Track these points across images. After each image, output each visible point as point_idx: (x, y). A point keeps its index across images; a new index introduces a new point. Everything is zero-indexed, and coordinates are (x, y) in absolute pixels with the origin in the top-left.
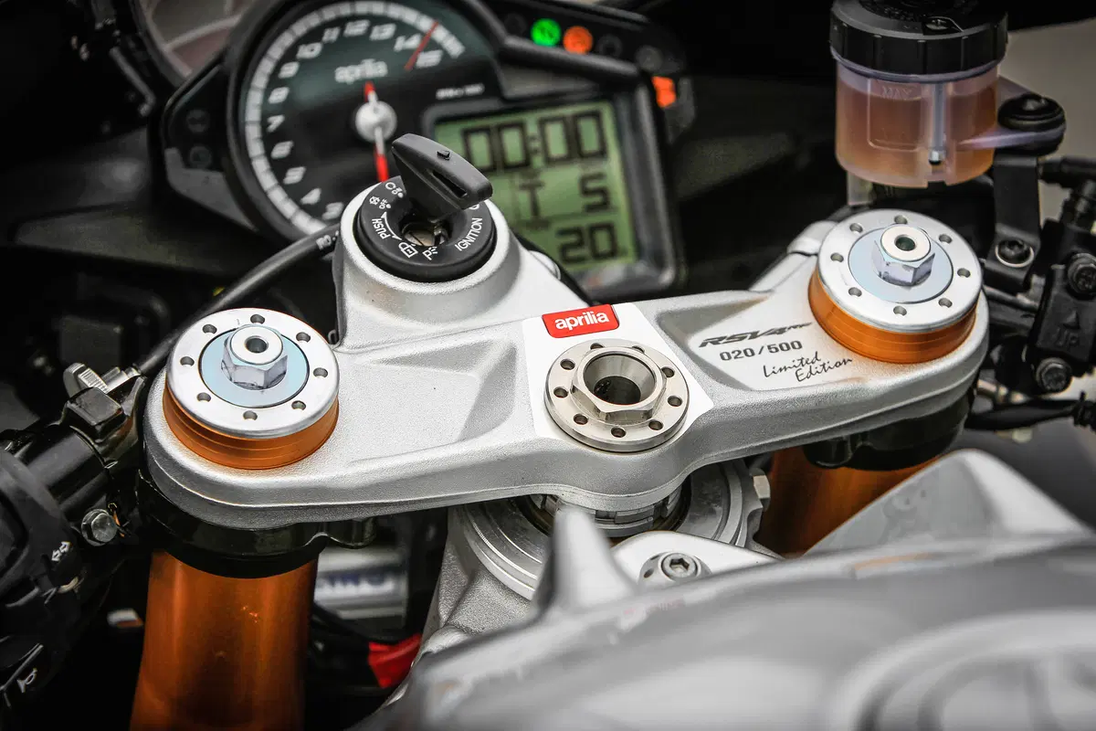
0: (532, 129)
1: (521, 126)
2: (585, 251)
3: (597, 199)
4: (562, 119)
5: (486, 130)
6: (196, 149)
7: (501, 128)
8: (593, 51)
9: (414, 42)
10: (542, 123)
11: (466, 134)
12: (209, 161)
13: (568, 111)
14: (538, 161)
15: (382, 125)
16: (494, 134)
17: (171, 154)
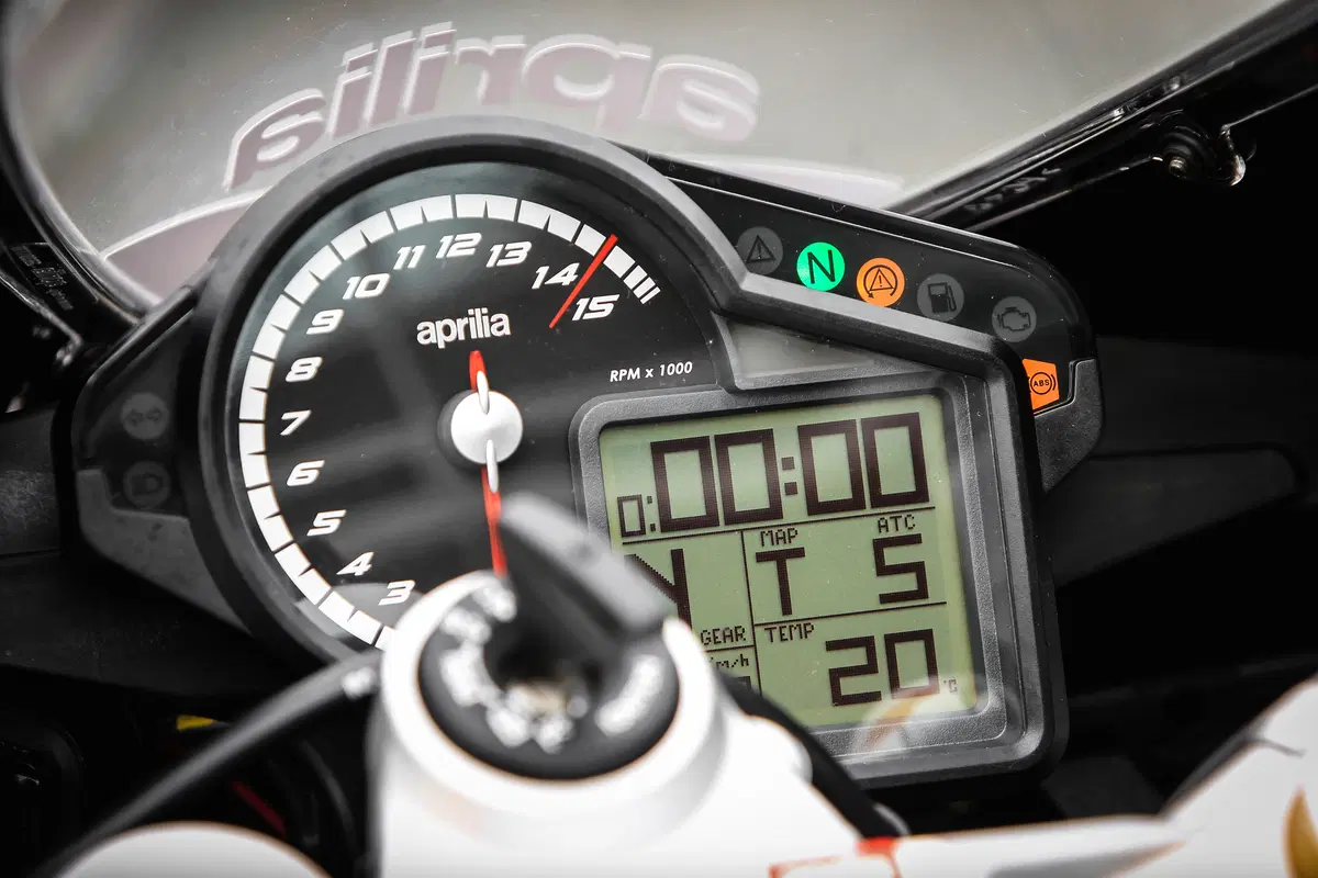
0: (787, 446)
1: (765, 438)
2: (879, 681)
3: (908, 582)
4: (845, 427)
5: (699, 444)
6: (140, 469)
7: (725, 442)
8: (907, 304)
9: (568, 275)
10: (806, 434)
11: (659, 450)
12: (164, 494)
13: (858, 413)
14: (794, 507)
15: (497, 434)
16: (714, 452)
17: (90, 479)
